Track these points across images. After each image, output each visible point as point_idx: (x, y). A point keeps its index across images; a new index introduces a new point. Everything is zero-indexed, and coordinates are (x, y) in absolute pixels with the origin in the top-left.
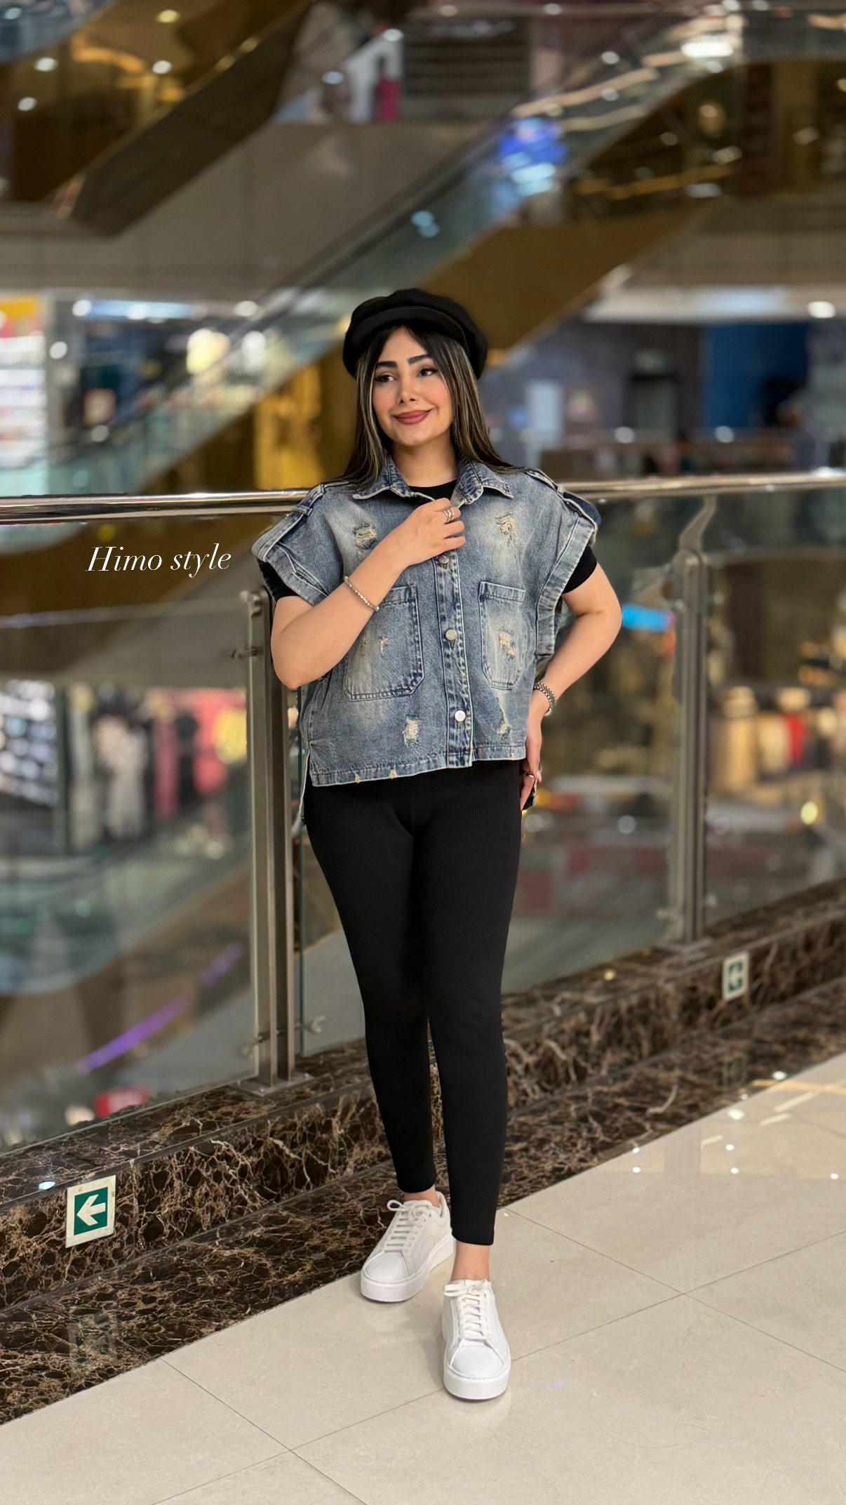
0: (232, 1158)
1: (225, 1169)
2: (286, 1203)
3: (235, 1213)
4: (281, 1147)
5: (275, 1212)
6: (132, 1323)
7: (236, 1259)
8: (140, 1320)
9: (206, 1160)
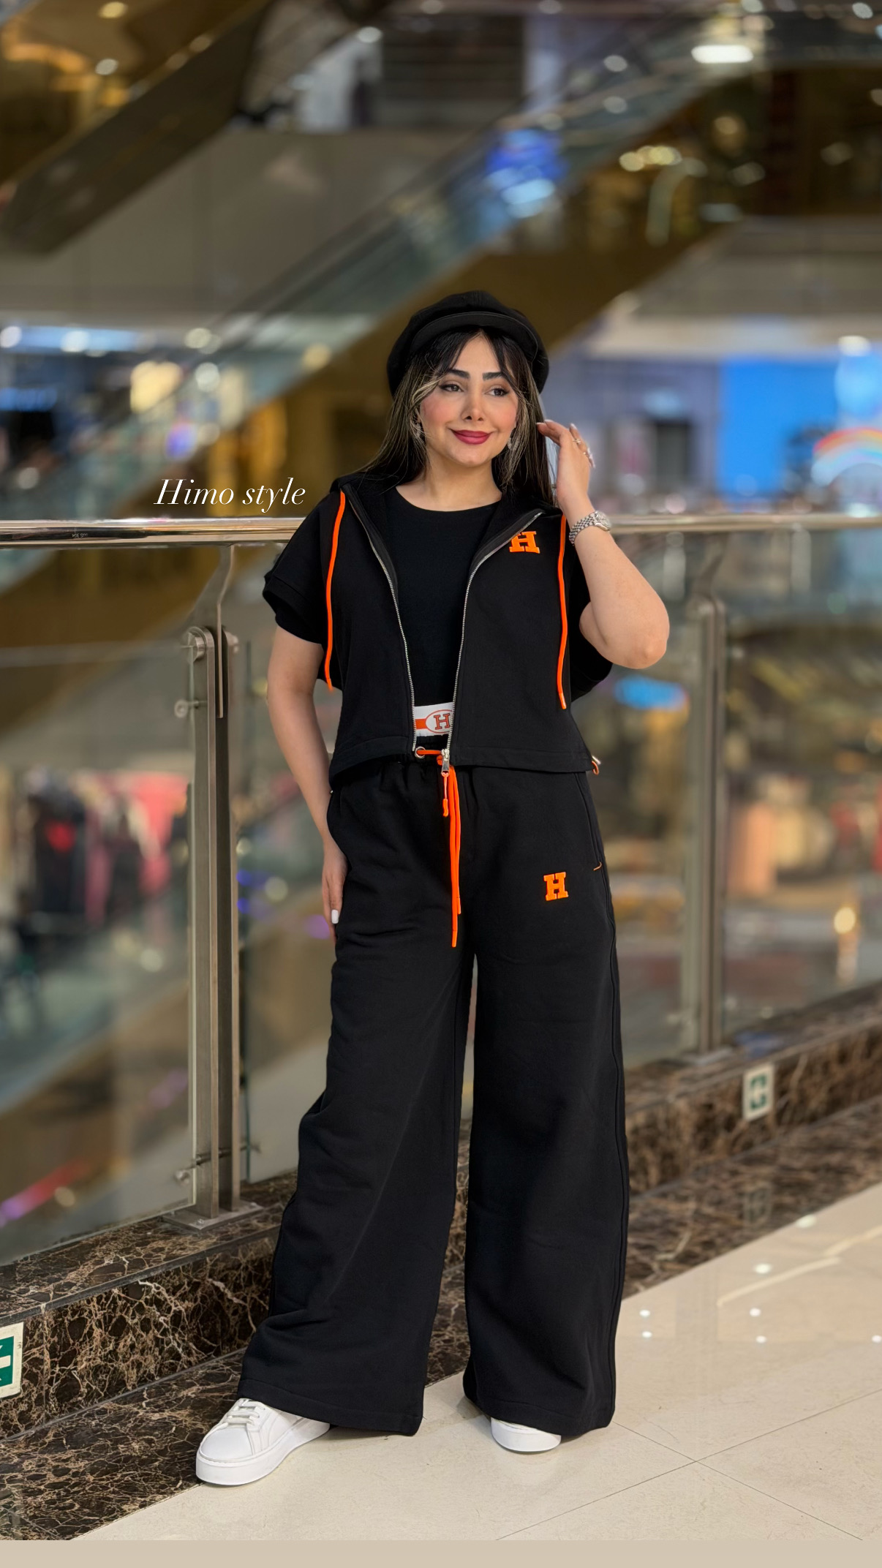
0: (164, 1302)
1: (154, 1316)
2: (226, 1358)
3: (166, 1370)
4: (222, 1290)
5: (214, 1368)
6: (39, 1499)
7: (164, 1423)
8: (50, 1496)
9: (132, 1304)
